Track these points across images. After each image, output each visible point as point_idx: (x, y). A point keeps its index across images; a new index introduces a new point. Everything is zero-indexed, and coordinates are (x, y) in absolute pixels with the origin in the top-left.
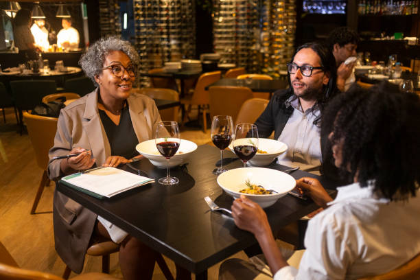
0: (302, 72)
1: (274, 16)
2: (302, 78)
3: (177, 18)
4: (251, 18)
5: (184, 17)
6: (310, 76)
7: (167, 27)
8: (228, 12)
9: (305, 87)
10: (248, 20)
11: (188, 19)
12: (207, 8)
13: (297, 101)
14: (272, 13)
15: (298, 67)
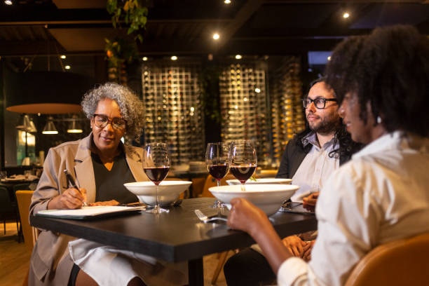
0: (316, 105)
1: (283, 126)
2: (315, 111)
3: (187, 131)
4: (260, 129)
5: (194, 129)
6: (323, 108)
7: (177, 140)
8: (237, 124)
9: (320, 120)
10: (257, 130)
11: (197, 131)
12: (215, 118)
13: (314, 136)
14: (281, 124)
15: (312, 101)
